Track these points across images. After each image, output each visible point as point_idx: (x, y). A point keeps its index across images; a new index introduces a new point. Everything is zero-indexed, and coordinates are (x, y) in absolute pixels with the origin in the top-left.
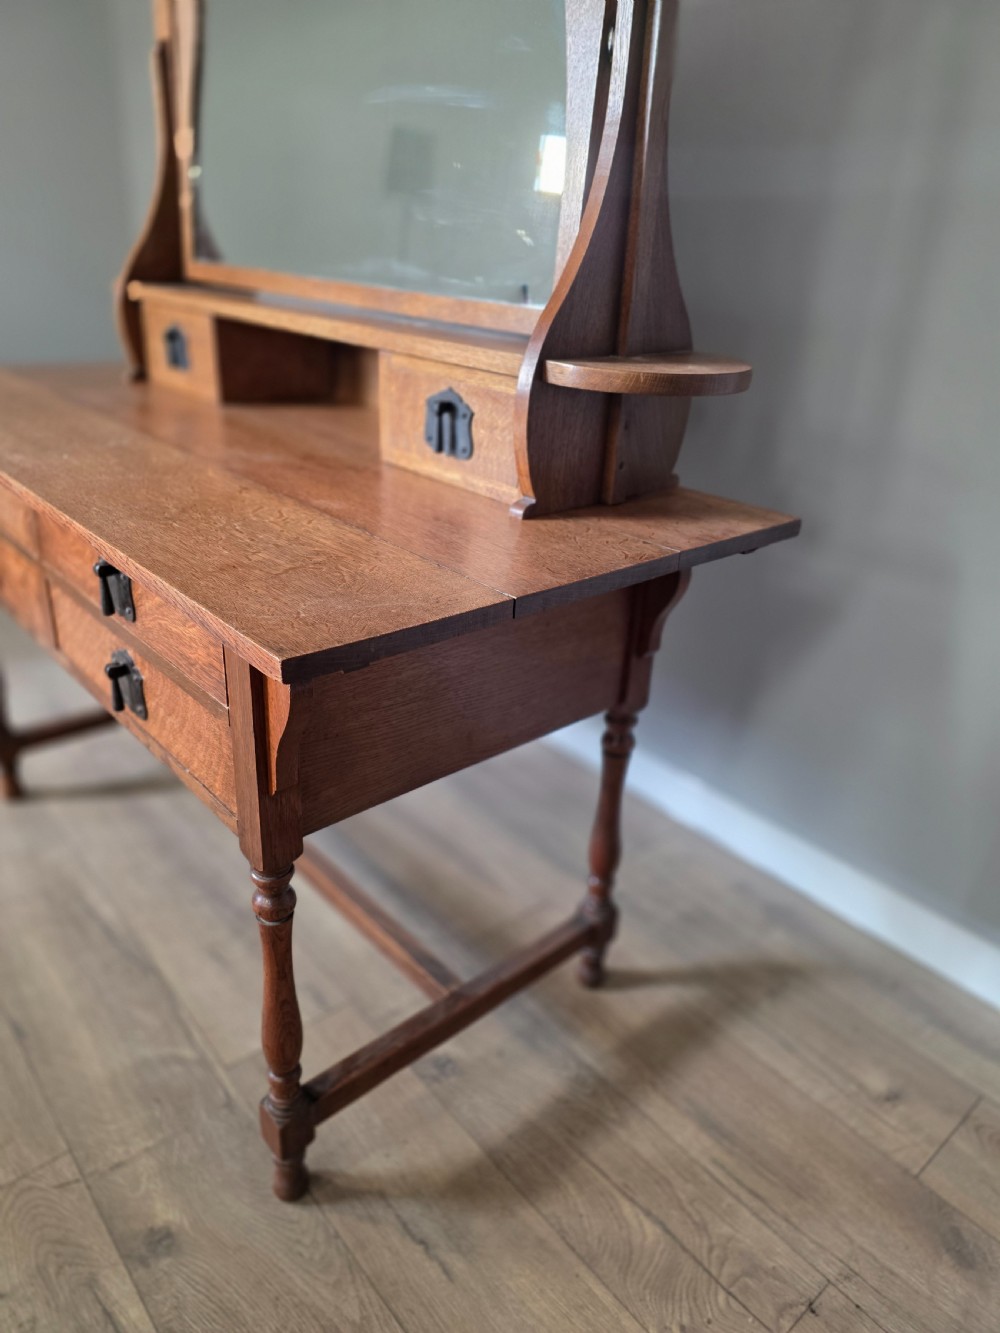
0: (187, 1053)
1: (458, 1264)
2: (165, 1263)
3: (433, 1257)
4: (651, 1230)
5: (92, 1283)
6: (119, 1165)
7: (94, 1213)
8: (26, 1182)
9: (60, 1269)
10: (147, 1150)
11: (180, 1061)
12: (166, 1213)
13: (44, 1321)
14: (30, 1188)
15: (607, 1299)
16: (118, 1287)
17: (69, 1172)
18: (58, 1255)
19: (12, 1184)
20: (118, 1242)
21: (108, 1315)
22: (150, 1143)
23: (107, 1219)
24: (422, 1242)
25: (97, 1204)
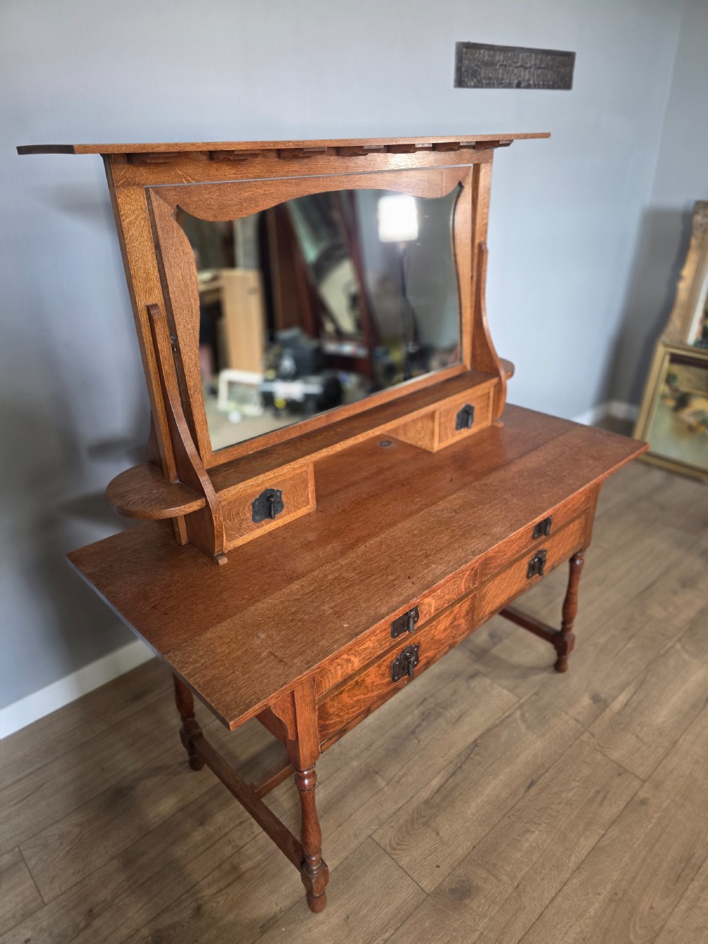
0: (518, 714)
2: (603, 696)
5: (619, 713)
6: (577, 720)
7: (597, 721)
8: (598, 748)
9: (620, 724)
10: (566, 714)
11: (523, 715)
12: (586, 701)
13: (637, 722)
14: (599, 745)
16: (616, 705)
17: (587, 735)
18: (616, 726)
19: (600, 751)
20: (602, 711)
21: (626, 705)
22: (563, 714)
23: (597, 717)
25: (594, 721)
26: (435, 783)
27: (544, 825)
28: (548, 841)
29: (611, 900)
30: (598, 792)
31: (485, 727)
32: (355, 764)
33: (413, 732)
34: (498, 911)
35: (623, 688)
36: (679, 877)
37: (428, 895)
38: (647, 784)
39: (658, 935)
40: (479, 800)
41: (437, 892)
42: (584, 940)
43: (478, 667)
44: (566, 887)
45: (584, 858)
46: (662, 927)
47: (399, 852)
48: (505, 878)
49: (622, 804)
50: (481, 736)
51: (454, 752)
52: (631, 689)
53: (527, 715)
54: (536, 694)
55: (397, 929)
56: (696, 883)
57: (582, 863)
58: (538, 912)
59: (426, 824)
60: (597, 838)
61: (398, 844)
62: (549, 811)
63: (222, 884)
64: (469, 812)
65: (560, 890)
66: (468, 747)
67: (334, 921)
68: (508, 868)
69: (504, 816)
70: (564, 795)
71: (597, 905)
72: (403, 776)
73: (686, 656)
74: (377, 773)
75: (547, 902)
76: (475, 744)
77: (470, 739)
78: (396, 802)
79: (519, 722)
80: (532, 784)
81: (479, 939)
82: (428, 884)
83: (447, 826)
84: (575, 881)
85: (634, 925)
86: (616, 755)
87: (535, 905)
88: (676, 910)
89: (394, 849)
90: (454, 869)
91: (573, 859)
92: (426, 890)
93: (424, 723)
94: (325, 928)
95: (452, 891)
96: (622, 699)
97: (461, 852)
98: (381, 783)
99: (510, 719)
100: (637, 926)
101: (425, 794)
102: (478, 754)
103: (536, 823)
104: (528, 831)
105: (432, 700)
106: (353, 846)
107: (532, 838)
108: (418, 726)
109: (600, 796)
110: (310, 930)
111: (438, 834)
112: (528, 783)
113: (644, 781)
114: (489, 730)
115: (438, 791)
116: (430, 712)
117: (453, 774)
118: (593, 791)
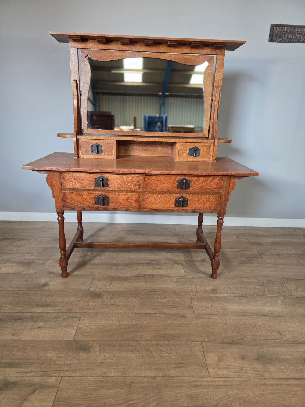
0: (178, 278)
1: (237, 271)
2: (218, 291)
3: (234, 272)
4: (242, 258)
5: (217, 297)
6: (196, 290)
7: (204, 294)
9: (212, 299)
10: (195, 286)
11: (179, 279)
12: (210, 288)
13: (220, 303)
14: (193, 298)
15: (249, 264)
16: (219, 295)
17: (194, 294)
18: (209, 299)
19: (191, 299)
20: (211, 293)
21: (223, 297)
23: (206, 293)
24: (231, 272)
25: (203, 293)
26: (127, 275)
27: (142, 300)
28: (137, 303)
29: (133, 325)
30: (172, 306)
31: (162, 274)
32: (114, 261)
33: (139, 264)
34: (100, 305)
35: (231, 294)
36: (164, 337)
37: (89, 291)
38: (194, 315)
39: (133, 341)
40: (133, 285)
41: (92, 292)
42: (111, 325)
43: (184, 263)
44: (125, 314)
45: (141, 313)
46: (138, 341)
47: (96, 280)
48: (113, 301)
49: (176, 312)
50: (157, 275)
51: (143, 273)
52: (235, 295)
53: (180, 279)
54: (193, 278)
55: (72, 291)
56: (167, 342)
57: (139, 313)
58: (109, 312)
59: (111, 280)
60: (154, 312)
61: (98, 279)
62: (149, 299)
63: (54, 262)
64: (126, 285)
65: (123, 313)
66: (149, 275)
67: (63, 281)
68: (116, 300)
69: (133, 292)
70: (160, 299)
71: (127, 323)
72: (122, 270)
73: (279, 302)
74: (116, 265)
75: (115, 312)
76: (153, 275)
77: (152, 274)
78: (111, 273)
79: (175, 279)
80: (156, 291)
81: (86, 305)
82: (92, 289)
83: (116, 284)
84: (131, 315)
85: (130, 334)
86: (195, 303)
87: (111, 310)
88: (149, 342)
89: (96, 279)
90: (103, 291)
91: (138, 311)
92: (90, 290)
93: (146, 264)
94: (60, 281)
95: (96, 294)
96: (225, 295)
97: (110, 290)
98: (114, 267)
99: (174, 277)
100: (131, 335)
101: (121, 276)
102: (150, 278)
103: (140, 298)
104: (135, 298)
105: (156, 262)
106: (88, 273)
107: (134, 300)
108: (144, 264)
109: (172, 307)
110: (56, 279)
111: (111, 283)
112: (154, 291)
113: (194, 314)
114: (162, 275)
115: (126, 277)
116: (151, 263)
117: (135, 277)
118: (172, 304)
